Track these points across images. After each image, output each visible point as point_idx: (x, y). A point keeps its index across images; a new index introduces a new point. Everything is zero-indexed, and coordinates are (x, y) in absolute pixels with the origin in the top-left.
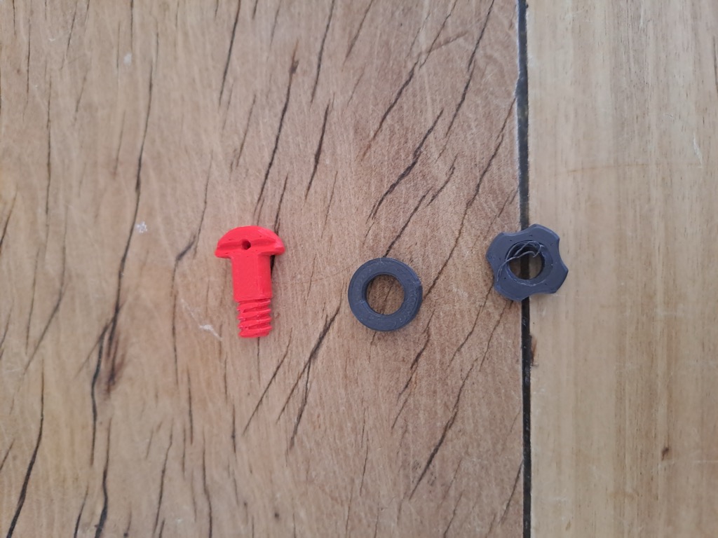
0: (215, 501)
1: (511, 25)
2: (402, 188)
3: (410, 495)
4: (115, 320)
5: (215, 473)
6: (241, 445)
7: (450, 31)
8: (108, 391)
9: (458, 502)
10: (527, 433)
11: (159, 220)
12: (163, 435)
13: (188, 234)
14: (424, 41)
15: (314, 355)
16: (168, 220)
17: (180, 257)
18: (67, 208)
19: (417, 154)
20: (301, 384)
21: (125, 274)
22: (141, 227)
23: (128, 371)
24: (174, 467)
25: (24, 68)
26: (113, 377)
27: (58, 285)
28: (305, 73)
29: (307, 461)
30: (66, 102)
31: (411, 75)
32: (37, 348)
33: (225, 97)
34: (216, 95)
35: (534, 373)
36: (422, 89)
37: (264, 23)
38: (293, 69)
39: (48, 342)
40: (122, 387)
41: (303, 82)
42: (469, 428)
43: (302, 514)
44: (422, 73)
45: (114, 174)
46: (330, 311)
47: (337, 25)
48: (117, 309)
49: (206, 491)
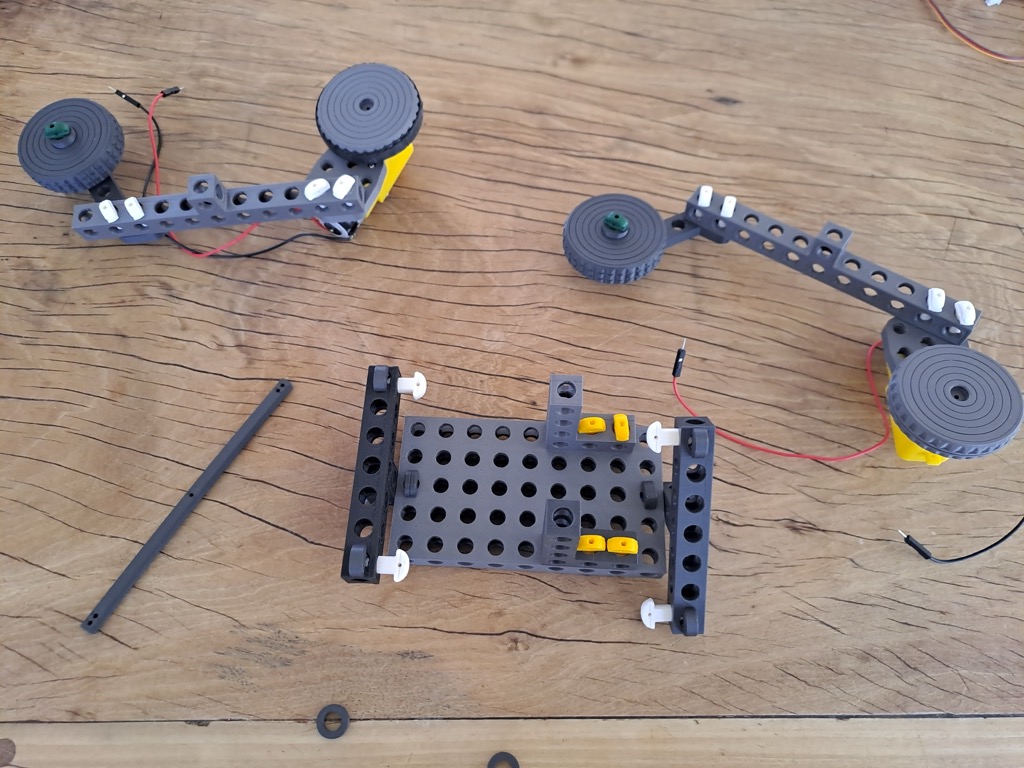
0: (752, 578)
1: (975, 711)
2: (899, 662)
3: (775, 666)
4: (819, 530)
5: (765, 578)
6: (779, 590)
7: (969, 684)
8: (788, 527)
9: (777, 687)
10: (810, 717)
11: (865, 550)
12: (775, 554)
13: (862, 564)
14: (963, 672)
15: (822, 623)
16: (866, 554)
17: (852, 560)
18: (863, 505)
19: (915, 669)
20: (809, 617)
21: (840, 534)
22: (861, 541)
23: (798, 536)
24: (763, 559)
25: (922, 480)
26: (795, 529)
27: (829, 501)
28: (941, 618)
29: (779, 620)
30: (910, 502)
31: (948, 666)
32: (799, 491)
33: (924, 581)
34: (923, 576)
35: (835, 719)
36: (943, 671)
37: (959, 599)
38: (942, 612)
39: (803, 497)
40: (791, 534)
41: (937, 617)
42: (807, 692)
43: (757, 618)
44: (950, 671)
45: (882, 528)
46: (842, 630)
47: (964, 632)
48: (824, 531)
49: (756, 574)
